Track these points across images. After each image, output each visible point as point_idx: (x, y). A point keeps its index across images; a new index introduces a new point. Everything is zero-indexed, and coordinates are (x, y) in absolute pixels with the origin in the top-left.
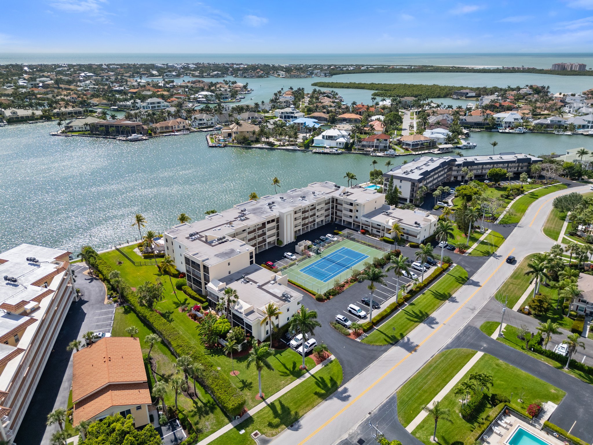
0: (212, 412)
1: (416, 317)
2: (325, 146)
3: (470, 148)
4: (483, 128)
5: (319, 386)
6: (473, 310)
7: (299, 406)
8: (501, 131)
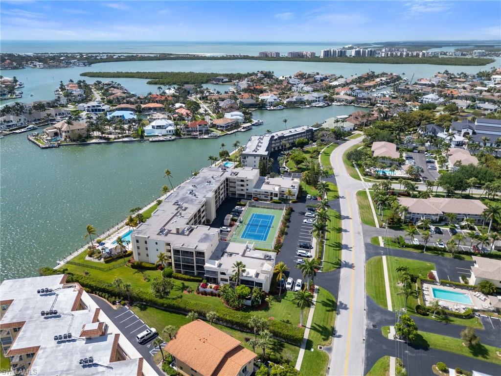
0: (284, 347)
1: (336, 247)
2: (157, 134)
3: (261, 125)
4: (256, 107)
5: (326, 306)
6: (359, 233)
7: (327, 322)
8: (268, 109)
